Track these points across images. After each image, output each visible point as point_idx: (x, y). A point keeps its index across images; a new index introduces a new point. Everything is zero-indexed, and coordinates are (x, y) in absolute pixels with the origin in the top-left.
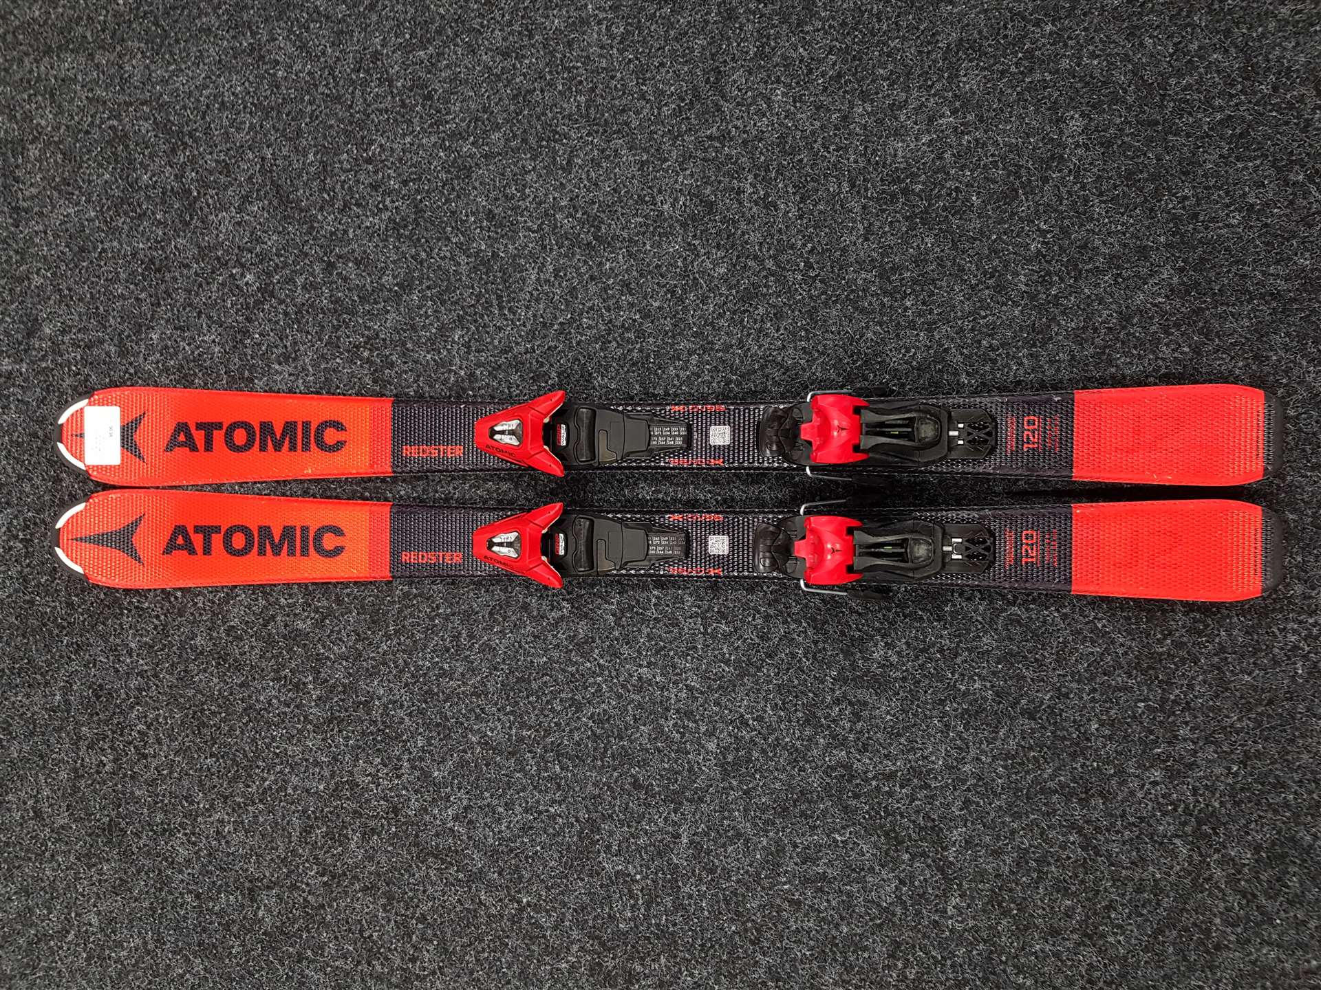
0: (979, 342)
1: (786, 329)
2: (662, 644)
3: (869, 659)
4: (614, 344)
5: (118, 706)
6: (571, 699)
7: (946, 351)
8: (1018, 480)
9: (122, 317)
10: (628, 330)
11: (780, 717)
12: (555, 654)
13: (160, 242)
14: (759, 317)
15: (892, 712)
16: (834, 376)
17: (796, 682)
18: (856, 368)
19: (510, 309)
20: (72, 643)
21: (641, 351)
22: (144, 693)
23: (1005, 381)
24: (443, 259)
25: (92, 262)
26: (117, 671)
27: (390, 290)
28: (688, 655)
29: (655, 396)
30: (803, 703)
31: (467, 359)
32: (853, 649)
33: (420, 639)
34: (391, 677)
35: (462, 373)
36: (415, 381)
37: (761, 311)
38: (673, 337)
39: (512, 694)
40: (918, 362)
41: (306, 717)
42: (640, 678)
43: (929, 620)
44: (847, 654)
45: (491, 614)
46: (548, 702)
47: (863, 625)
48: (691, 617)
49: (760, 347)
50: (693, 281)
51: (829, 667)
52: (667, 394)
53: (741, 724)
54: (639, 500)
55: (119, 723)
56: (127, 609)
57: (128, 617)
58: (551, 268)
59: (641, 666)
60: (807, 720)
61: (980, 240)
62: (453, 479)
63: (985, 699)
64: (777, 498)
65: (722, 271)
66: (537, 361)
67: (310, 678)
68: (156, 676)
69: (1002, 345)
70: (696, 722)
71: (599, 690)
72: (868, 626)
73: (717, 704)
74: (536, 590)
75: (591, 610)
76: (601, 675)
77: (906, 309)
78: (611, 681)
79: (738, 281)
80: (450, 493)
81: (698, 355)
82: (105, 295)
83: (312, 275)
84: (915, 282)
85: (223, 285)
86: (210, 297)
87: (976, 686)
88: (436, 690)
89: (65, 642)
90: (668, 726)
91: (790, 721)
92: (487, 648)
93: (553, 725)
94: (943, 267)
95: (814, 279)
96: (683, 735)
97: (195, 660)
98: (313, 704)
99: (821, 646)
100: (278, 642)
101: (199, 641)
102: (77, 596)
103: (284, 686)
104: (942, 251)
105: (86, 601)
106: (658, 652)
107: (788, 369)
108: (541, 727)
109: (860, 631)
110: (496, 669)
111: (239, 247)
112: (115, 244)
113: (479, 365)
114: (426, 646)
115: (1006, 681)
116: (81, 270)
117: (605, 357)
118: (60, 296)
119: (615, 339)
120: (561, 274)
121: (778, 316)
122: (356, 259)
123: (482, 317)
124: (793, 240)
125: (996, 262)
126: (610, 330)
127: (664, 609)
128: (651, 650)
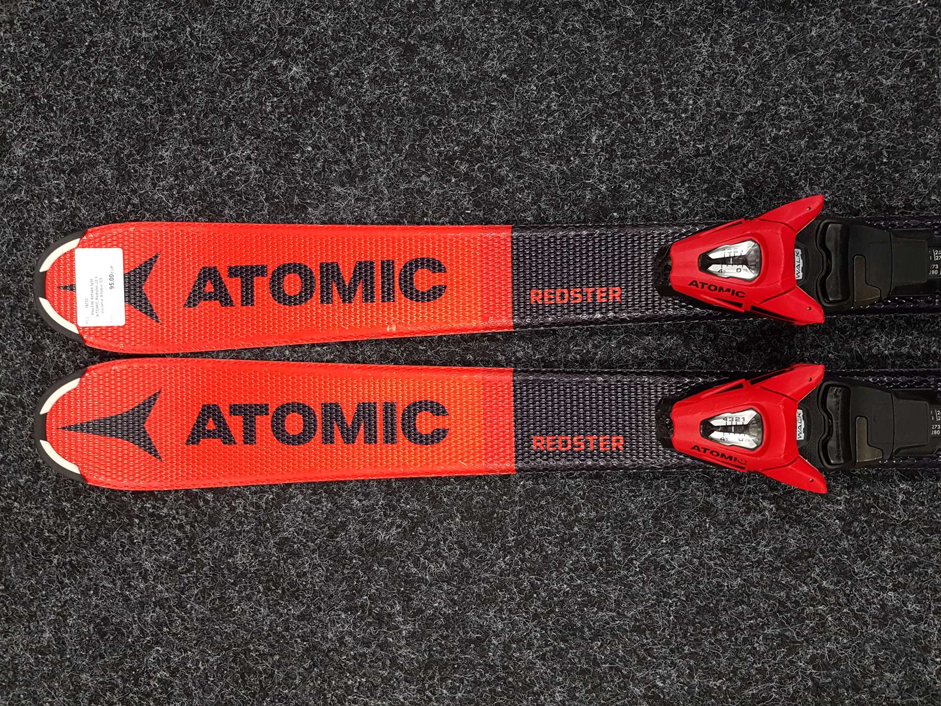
5: (129, 646)
6: (780, 635)
9: (121, 131)
10: (847, 119)
12: (755, 575)
13: (169, 29)
19: (672, 97)
20: (65, 564)
21: (868, 147)
22: (165, 629)
24: (572, 32)
25: (77, 60)
26: (127, 599)
27: (496, 79)
31: (610, 169)
33: (553, 554)
34: (513, 605)
35: (603, 188)
36: (534, 202)
39: (691, 629)
41: (393, 661)
42: (883, 606)
45: (656, 518)
46: (745, 640)
54: (872, 356)
55: (132, 669)
56: (138, 517)
57: (140, 528)
58: (730, 38)
59: (884, 589)
62: (593, 333)
66: (713, 167)
67: (398, 607)
68: (181, 605)
71: (823, 623)
74: (723, 485)
75: (806, 512)
76: (825, 602)
78: (839, 611)
80: (588, 352)
82: (96, 102)
83: (384, 63)
85: (259, 82)
86: (241, 99)
88: (579, 624)
89: (55, 561)
92: (650, 565)
93: (753, 672)
97: (235, 584)
98: (404, 642)
100: (351, 559)
101: (239, 559)
102: (69, 500)
103: (362, 618)
105: (81, 508)
108: (735, 675)
110: (666, 595)
111: (280, 30)
112: (109, 34)
113: (627, 175)
114: (562, 564)
116: (62, 71)
118: (36, 105)
119: (828, 132)
120: (746, 45)
122: (446, 38)
123: (630, 108)
126: (820, 119)
127: (916, 509)
128: (898, 566)
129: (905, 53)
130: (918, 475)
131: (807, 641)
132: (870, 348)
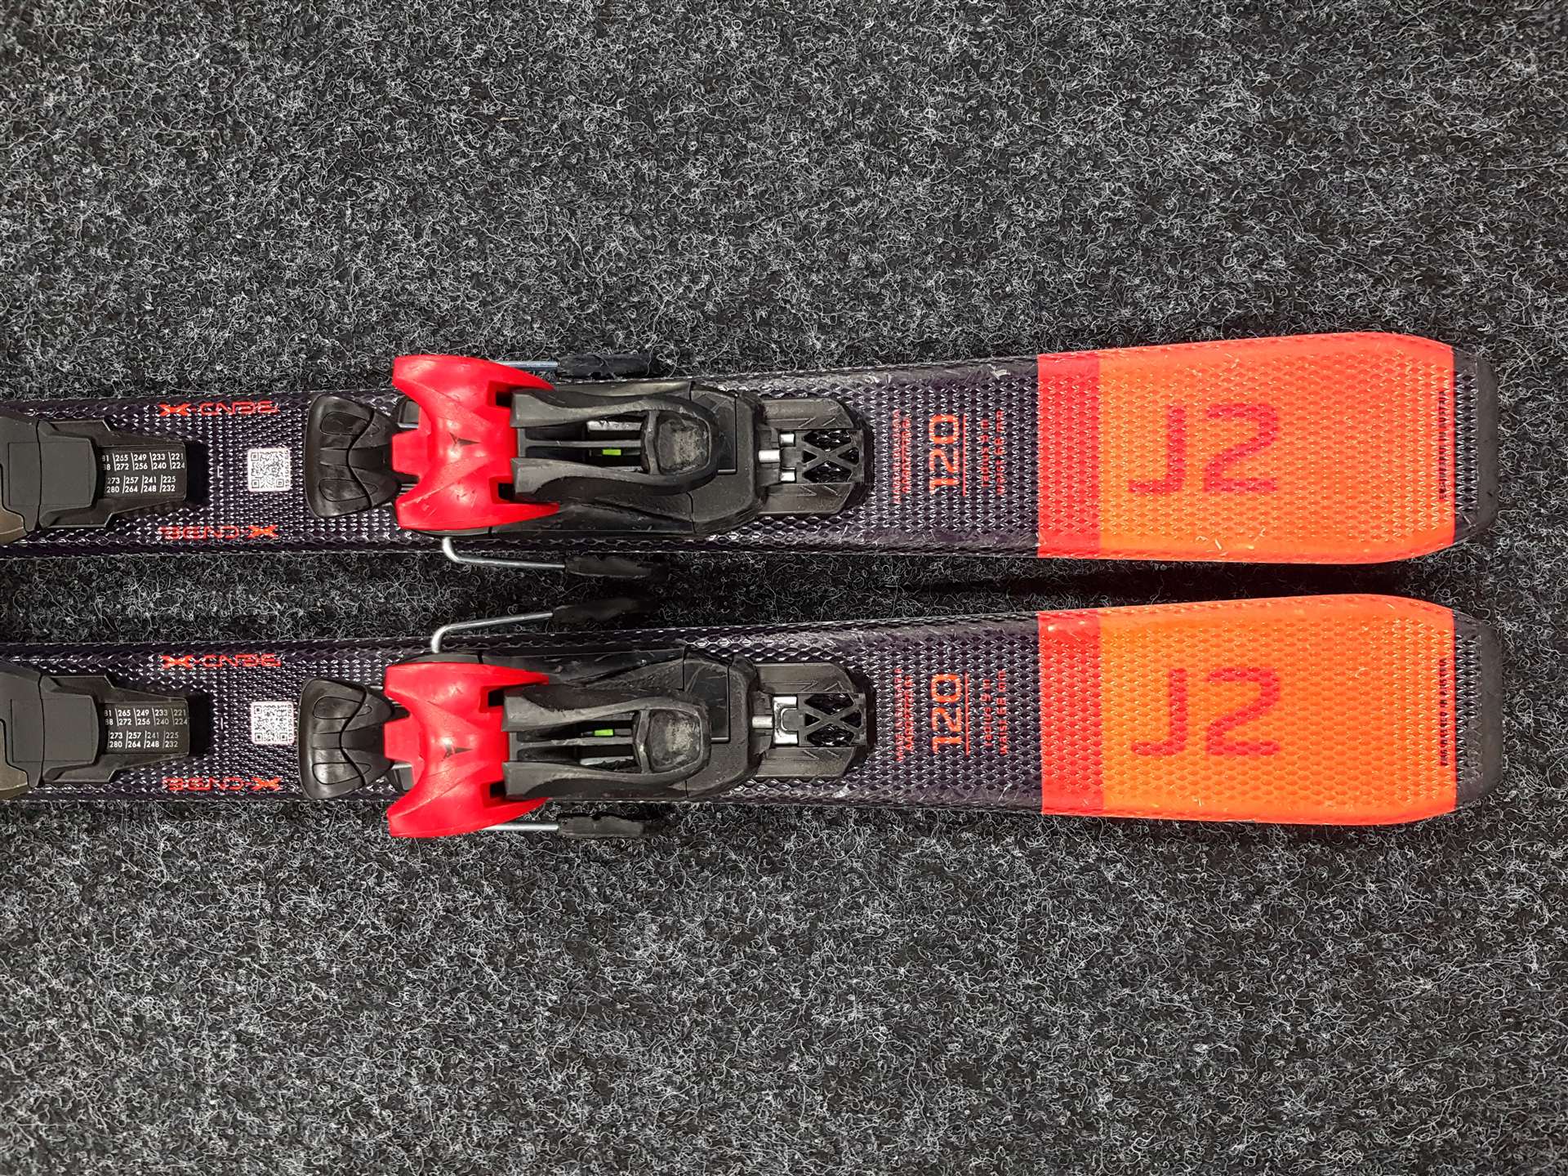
0: (843, 255)
1: (434, 232)
2: (183, 942)
3: (626, 963)
4: (67, 273)
7: (775, 276)
8: (931, 560)
10: (97, 241)
11: (439, 1098)
14: (376, 208)
15: (677, 1079)
16: (541, 337)
17: (472, 1019)
18: (589, 318)
21: (125, 286)
23: (900, 342)
28: (240, 965)
29: (156, 386)
30: (487, 1066)
32: (592, 943)
37: (381, 192)
38: (194, 254)
40: (716, 304)
42: (138, 1019)
43: (752, 873)
44: (579, 951)
47: (613, 887)
48: (244, 880)
49: (380, 275)
50: (234, 131)
51: (542, 984)
52: (183, 382)
53: (356, 1114)
54: (127, 621)
59: (140, 991)
60: (497, 1104)
61: (842, 32)
63: (871, 1043)
64: (426, 609)
65: (297, 105)
69: (893, 263)
70: (259, 1112)
72: (624, 888)
73: (305, 1072)
75: (30, 869)
77: (689, 185)
78: (77, 1027)
79: (330, 129)
81: (249, 293)
84: (706, 125)
87: (853, 1015)
90: (201, 1123)
91: (460, 1107)
94: (765, 91)
95: (492, 120)
96: (233, 1142)
99: (524, 936)
104: (762, 57)
106: (174, 961)
107: (442, 323)
109: (606, 900)
115: (915, 1003)
117: (49, 303)
119: (68, 262)
121: (418, 203)
124: (446, 37)
125: (875, 79)
126: (58, 241)
127: (185, 865)
128: (160, 956)
129: (179, 135)
130: (188, 810)
131: (31, 1075)
132: (124, 608)
